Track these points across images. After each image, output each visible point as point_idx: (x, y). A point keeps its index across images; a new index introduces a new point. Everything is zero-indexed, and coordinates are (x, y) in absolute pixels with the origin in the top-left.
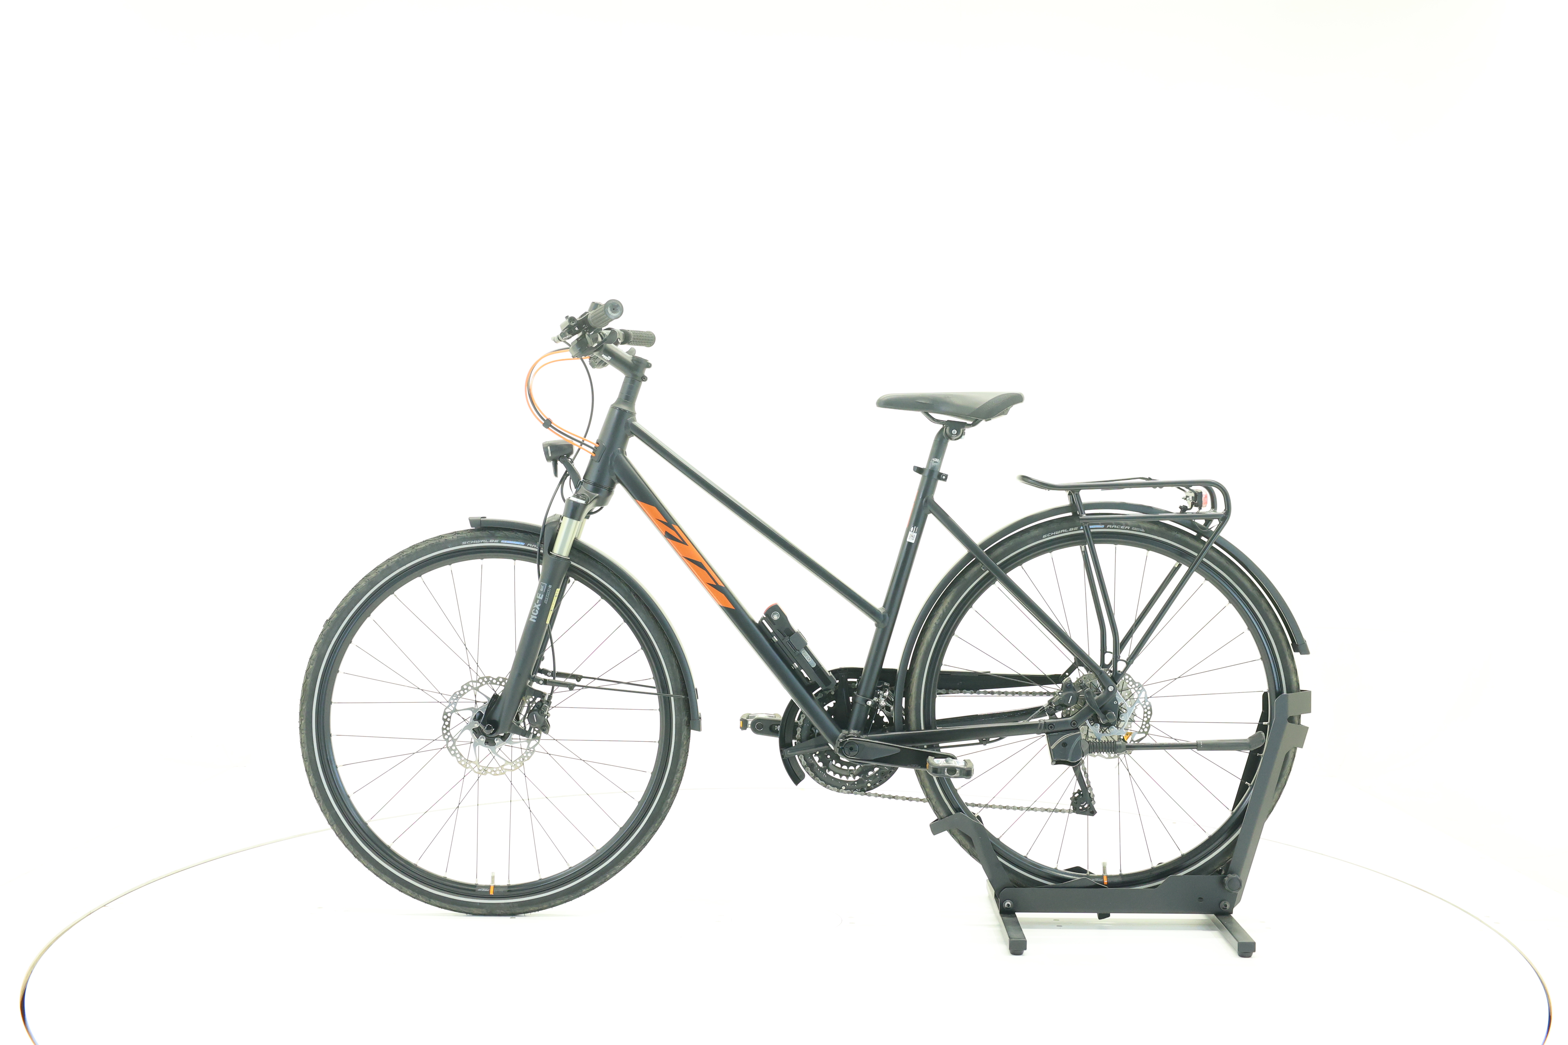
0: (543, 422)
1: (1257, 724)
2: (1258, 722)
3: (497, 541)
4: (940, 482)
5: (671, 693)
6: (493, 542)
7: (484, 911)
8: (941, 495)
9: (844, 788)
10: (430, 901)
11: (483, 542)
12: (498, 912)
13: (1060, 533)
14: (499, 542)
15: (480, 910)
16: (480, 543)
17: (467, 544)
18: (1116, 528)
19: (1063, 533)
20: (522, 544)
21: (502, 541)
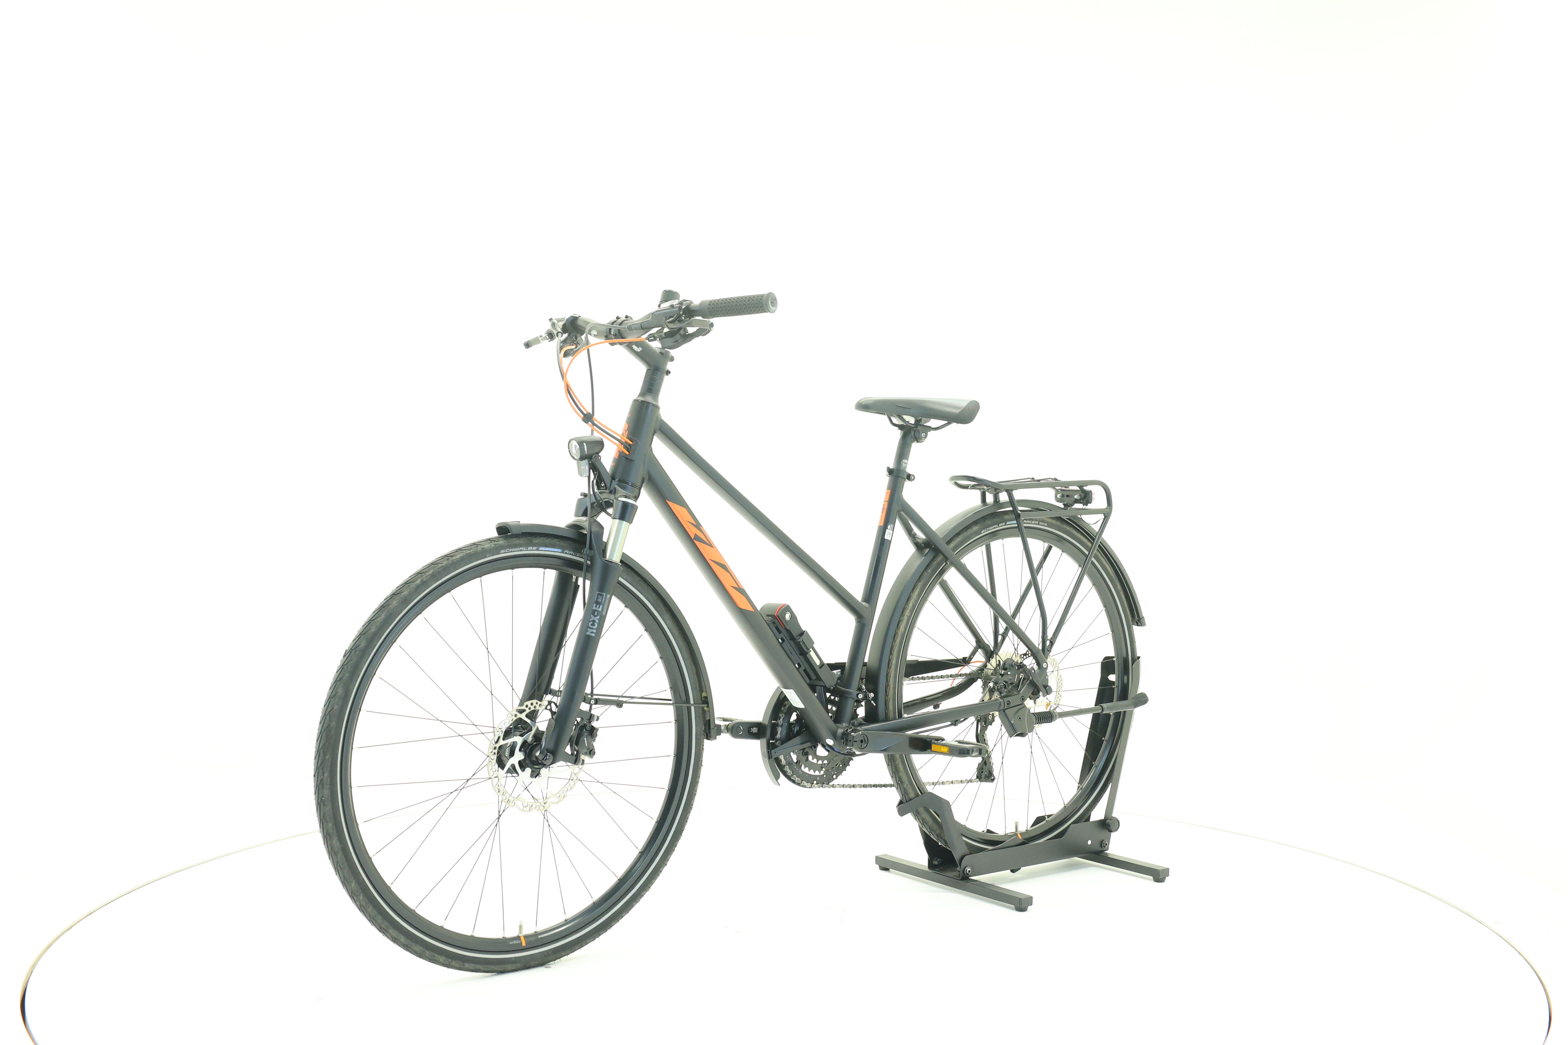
0: (583, 416)
1: (1097, 689)
2: (1098, 687)
3: (535, 548)
4: (907, 483)
5: (692, 702)
6: (532, 550)
7: (519, 965)
8: (910, 493)
9: (815, 782)
10: (464, 965)
11: (521, 550)
12: (533, 963)
13: (993, 529)
14: (537, 550)
15: (515, 965)
16: (519, 551)
17: (505, 553)
18: (1029, 523)
19: (995, 528)
20: (560, 550)
21: (540, 549)
